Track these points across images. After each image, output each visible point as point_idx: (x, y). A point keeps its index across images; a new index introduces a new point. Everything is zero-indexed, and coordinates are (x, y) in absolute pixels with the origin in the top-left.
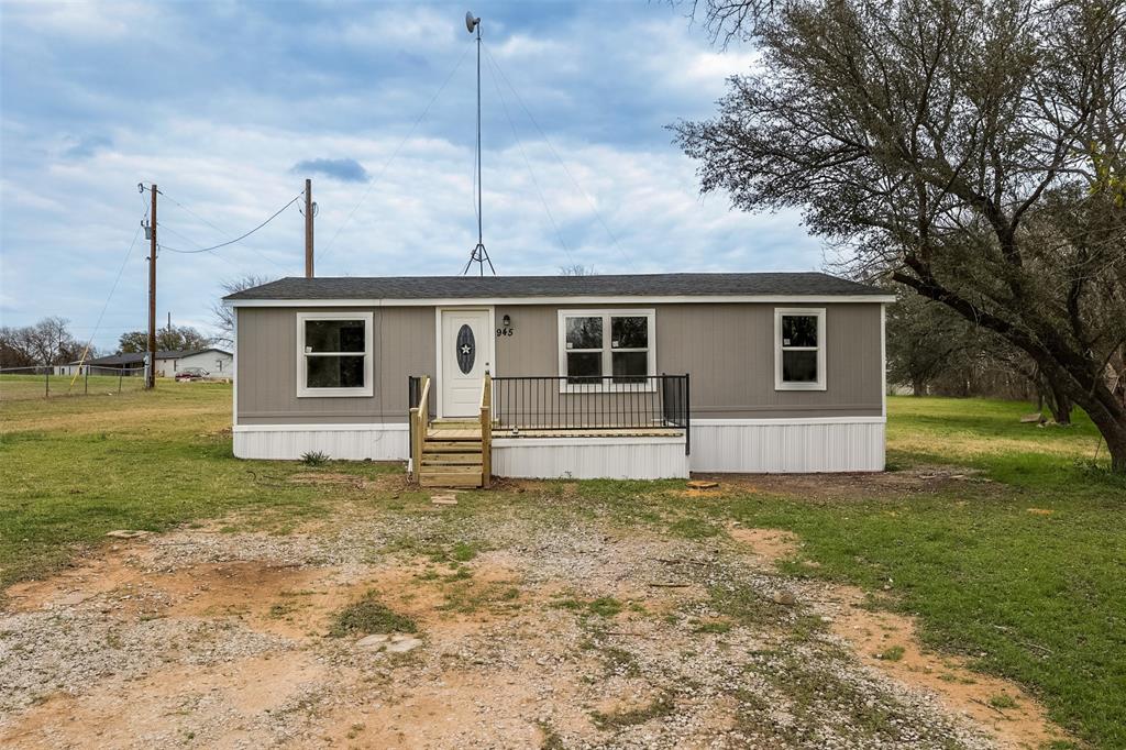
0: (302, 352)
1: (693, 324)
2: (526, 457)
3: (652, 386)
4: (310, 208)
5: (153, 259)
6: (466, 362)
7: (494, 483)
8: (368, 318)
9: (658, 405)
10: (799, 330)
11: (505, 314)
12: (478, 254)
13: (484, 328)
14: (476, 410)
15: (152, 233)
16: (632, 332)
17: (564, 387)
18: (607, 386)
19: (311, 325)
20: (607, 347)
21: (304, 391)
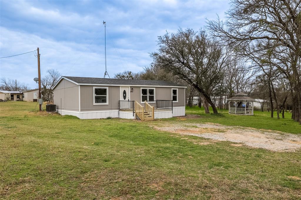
0: (94, 94)
3: (155, 102)
4: (39, 55)
10: (175, 92)
11: (132, 88)
13: (128, 91)
17: (141, 102)
18: (148, 102)
19: (96, 89)
20: (148, 95)
21: (95, 104)
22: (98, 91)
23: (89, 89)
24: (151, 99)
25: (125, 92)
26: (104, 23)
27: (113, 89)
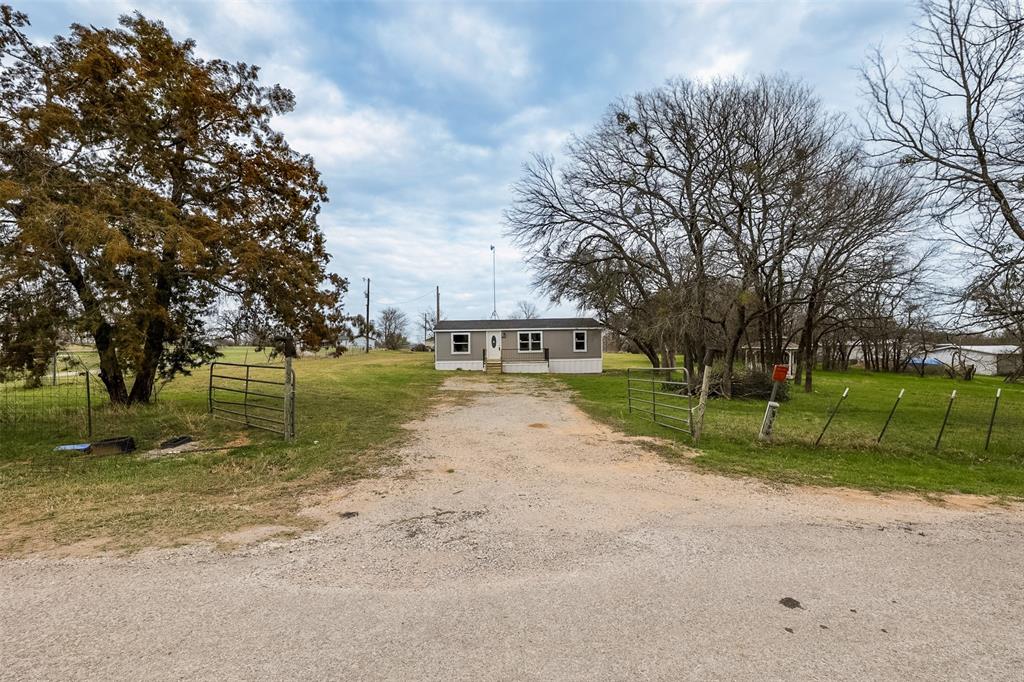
0: (453, 343)
1: (552, 335)
2: (510, 367)
3: (542, 351)
4: (438, 294)
5: (368, 306)
6: (494, 345)
7: (503, 373)
8: (469, 334)
9: (543, 356)
10: (580, 336)
11: (504, 333)
12: (494, 314)
13: (499, 337)
14: (499, 358)
15: (368, 296)
16: (537, 337)
17: (519, 351)
18: (530, 351)
19: (455, 336)
20: (530, 341)
21: (453, 353)
22: (457, 338)
23: (445, 336)
24: (536, 346)
25: (494, 339)
26: (492, 248)
27: (475, 335)
